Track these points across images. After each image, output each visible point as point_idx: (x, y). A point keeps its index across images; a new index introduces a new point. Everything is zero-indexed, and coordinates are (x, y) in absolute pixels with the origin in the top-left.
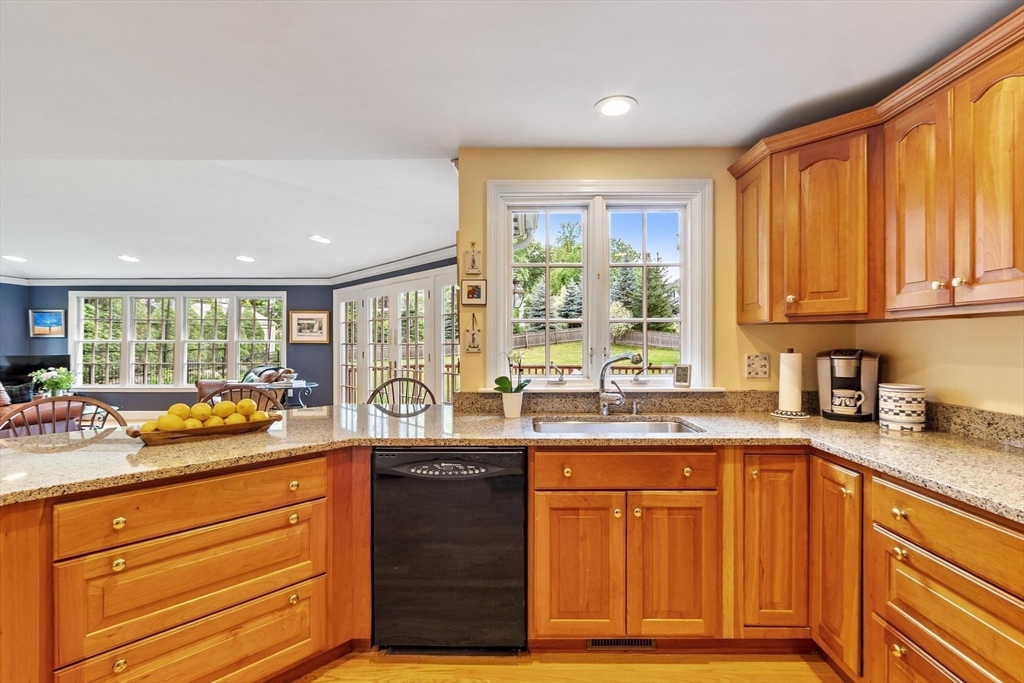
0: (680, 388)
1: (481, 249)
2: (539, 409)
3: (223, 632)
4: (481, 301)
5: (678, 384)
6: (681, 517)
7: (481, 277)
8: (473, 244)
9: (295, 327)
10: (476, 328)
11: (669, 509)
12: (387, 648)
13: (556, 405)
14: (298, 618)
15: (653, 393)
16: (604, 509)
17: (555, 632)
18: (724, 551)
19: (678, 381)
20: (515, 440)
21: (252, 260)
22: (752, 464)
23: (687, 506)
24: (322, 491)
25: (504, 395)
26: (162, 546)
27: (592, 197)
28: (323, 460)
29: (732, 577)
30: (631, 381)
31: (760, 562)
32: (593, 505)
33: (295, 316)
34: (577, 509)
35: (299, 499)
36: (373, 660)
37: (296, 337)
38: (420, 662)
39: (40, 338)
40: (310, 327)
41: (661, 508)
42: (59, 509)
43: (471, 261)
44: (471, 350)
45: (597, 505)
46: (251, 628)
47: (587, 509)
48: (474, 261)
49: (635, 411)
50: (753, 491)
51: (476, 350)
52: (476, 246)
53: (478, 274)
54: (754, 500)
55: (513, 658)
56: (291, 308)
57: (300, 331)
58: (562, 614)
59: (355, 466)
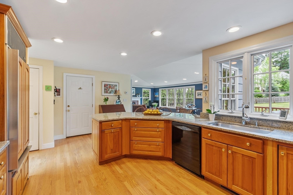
0: (282, 119)
1: (208, 76)
2: (223, 119)
3: (148, 145)
4: (207, 89)
5: (281, 117)
6: (246, 158)
7: (208, 83)
8: (206, 74)
9: (197, 94)
10: (206, 96)
11: (242, 154)
12: (177, 163)
13: (229, 119)
14: (159, 148)
15: (268, 120)
16: (221, 148)
17: (207, 176)
18: (267, 178)
19: (281, 116)
20: (197, 124)
21: (186, 79)
22: (282, 149)
23: (250, 156)
24: (163, 127)
25: (209, 114)
26: (141, 129)
27: (244, 53)
28: (164, 121)
29: (271, 189)
30: (260, 115)
31: (287, 189)
32: (217, 146)
33: (197, 92)
34: (213, 146)
35: (159, 127)
36: (173, 164)
37: (197, 97)
38: (180, 168)
39: (156, 97)
40: (200, 94)
41: (240, 154)
42: (131, 121)
43: (205, 79)
44: (205, 102)
45: (218, 146)
46: (152, 146)
47: (216, 146)
48: (206, 79)
49: (257, 125)
50: (283, 160)
51: (206, 102)
52: (206, 75)
53: (207, 82)
54: (283, 163)
55: (200, 178)
56: (196, 90)
57: (198, 95)
58: (209, 172)
59: (170, 124)
